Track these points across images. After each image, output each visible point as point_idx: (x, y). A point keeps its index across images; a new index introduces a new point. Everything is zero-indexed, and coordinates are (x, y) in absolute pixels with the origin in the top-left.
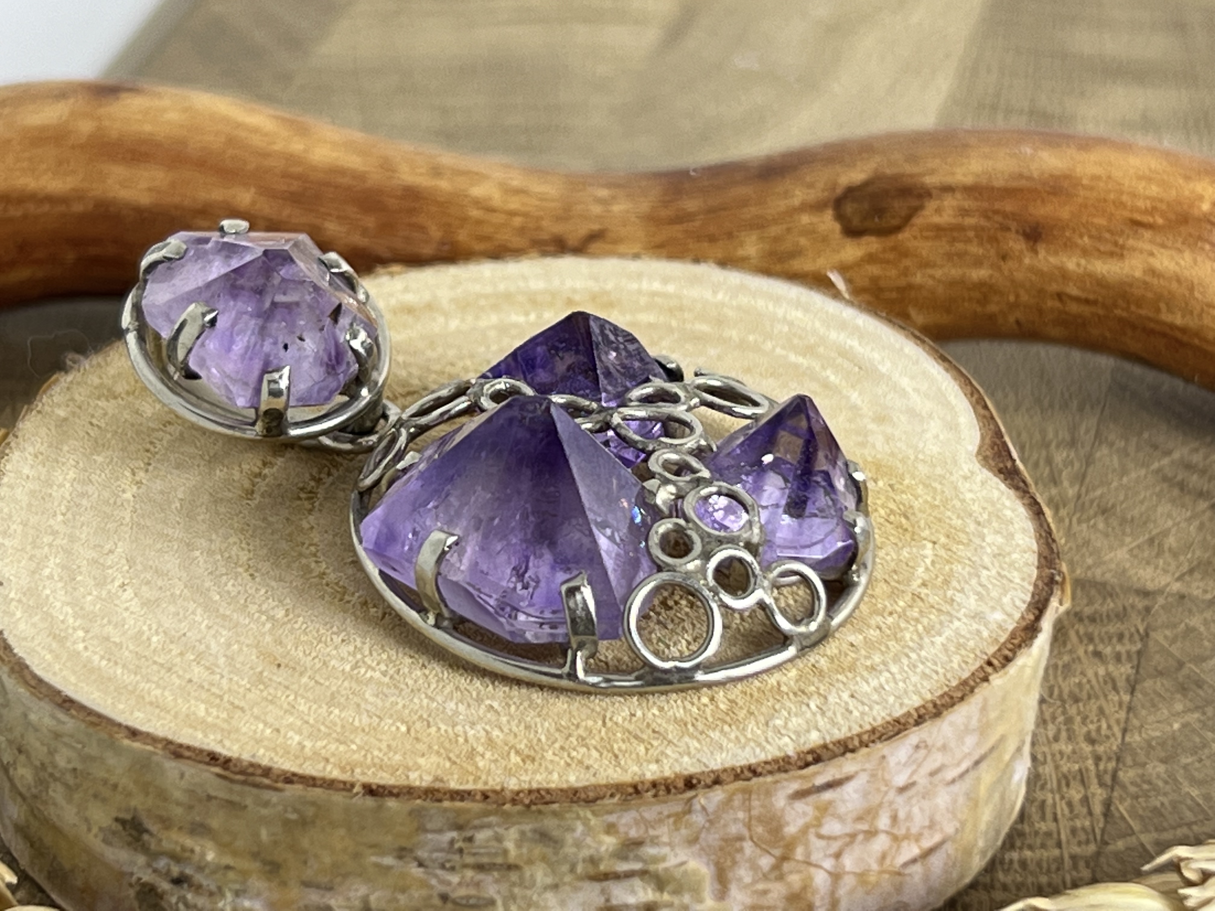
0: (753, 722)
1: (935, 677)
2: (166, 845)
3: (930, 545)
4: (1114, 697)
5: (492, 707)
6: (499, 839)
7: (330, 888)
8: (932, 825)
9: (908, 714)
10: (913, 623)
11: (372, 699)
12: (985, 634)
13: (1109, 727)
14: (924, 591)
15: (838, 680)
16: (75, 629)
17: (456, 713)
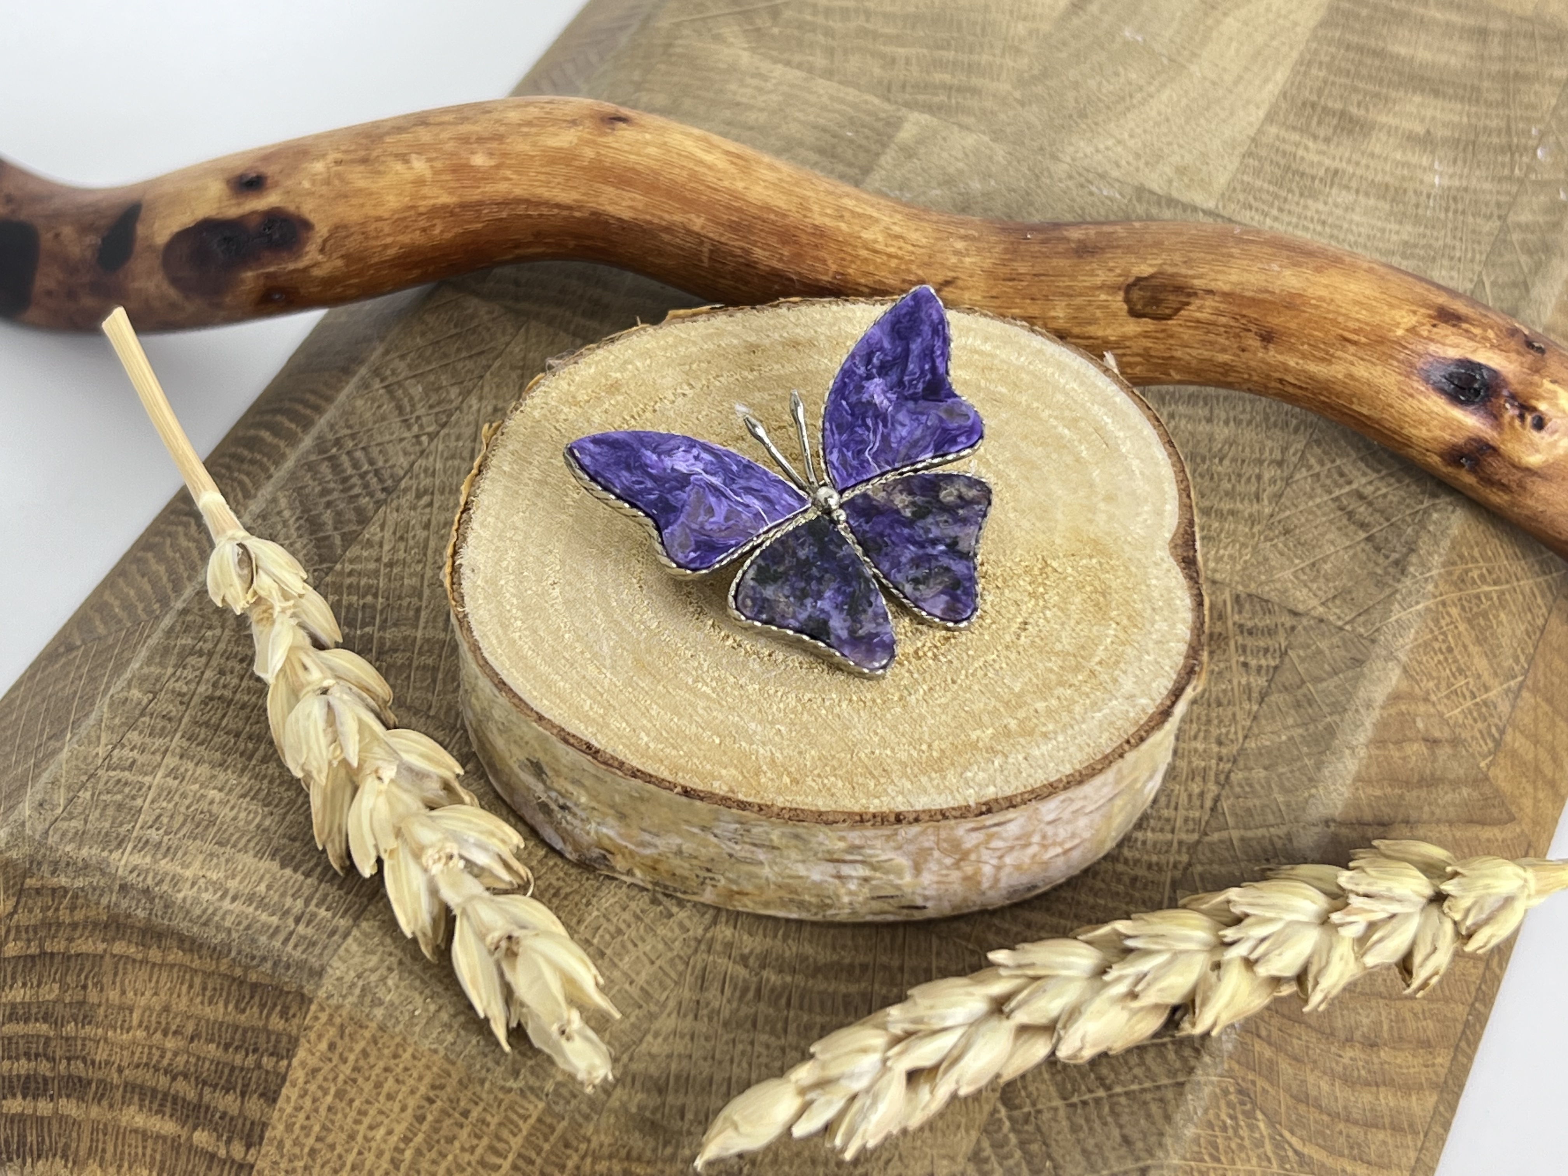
0: (952, 772)
1: (1087, 749)
2: (556, 786)
3: (1114, 625)
4: (1246, 705)
5: (780, 730)
6: (767, 833)
7: (657, 835)
8: (1073, 836)
9: (1060, 780)
10: (1084, 697)
12: (1132, 715)
13: (1236, 733)
14: (1098, 668)
15: (1019, 744)
16: (516, 619)
17: (755, 732)
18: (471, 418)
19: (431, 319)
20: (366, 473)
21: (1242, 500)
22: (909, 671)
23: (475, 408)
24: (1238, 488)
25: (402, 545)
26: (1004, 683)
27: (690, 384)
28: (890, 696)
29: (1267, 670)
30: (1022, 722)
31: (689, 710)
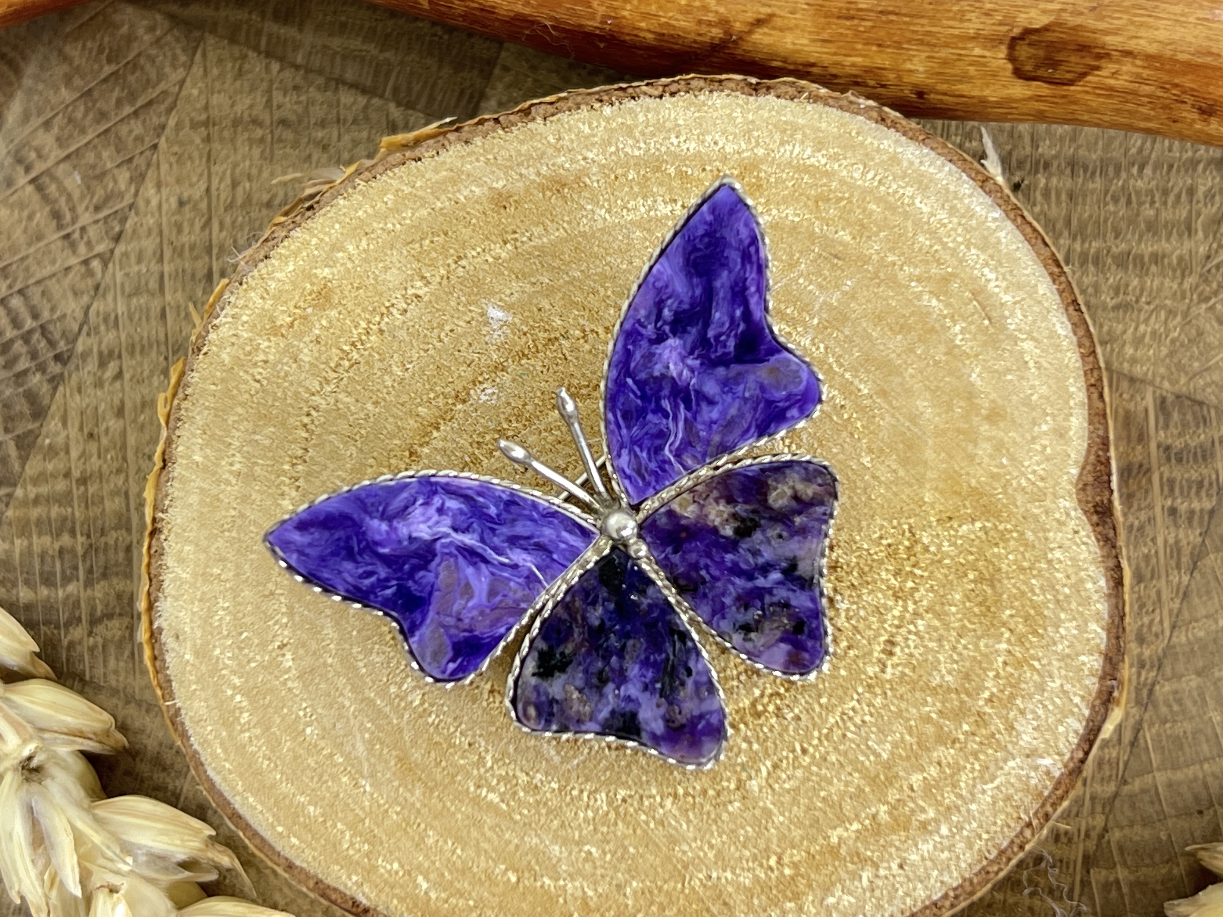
0: (810, 898)
4: (1174, 577)
5: (589, 853)
10: (971, 760)
11: (489, 834)
12: (1033, 782)
14: (988, 710)
15: (892, 845)
17: (559, 860)
18: (151, 221)
19: (74, 51)
20: (31, 332)
21: (1169, 235)
22: (746, 739)
23: (154, 202)
24: (1163, 214)
25: (93, 447)
26: (868, 747)
27: (423, 278)
28: (725, 784)
29: (1201, 518)
30: (894, 808)
31: (474, 834)
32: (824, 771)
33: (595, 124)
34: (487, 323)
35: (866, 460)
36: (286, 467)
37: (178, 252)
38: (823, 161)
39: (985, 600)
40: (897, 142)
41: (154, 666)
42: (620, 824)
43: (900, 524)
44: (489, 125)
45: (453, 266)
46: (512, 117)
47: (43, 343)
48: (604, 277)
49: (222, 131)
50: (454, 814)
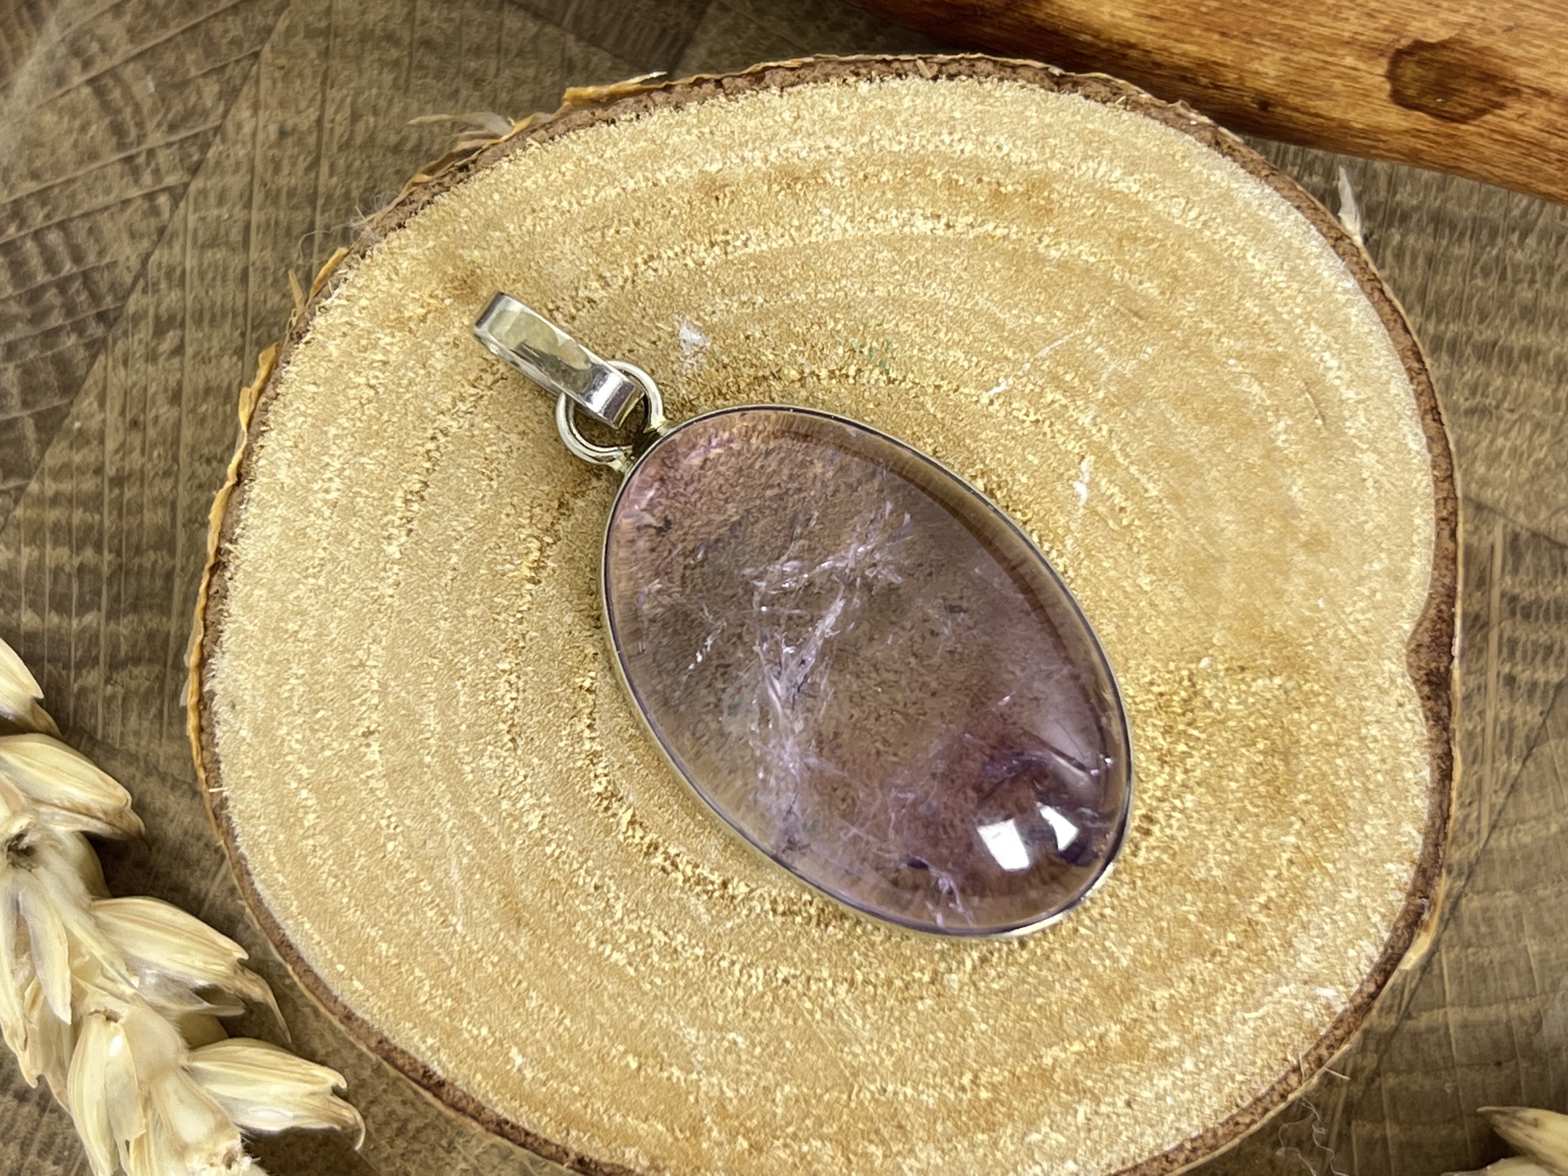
0: (1009, 1131)
4: (1502, 765)
5: (735, 1043)
11: (608, 1004)
12: (1308, 1016)
14: (1262, 918)
15: (1119, 1076)
16: (306, 810)
17: (695, 1047)
18: (242, 153)
21: (1549, 326)
23: (247, 129)
24: (1544, 299)
26: (1105, 949)
27: (601, 277)
28: (917, 975)
29: (1545, 692)
30: (1128, 1029)
31: (589, 1002)
32: (1044, 973)
33: (846, 103)
34: (677, 347)
35: (1144, 581)
36: (399, 503)
37: (273, 197)
38: (1135, 188)
39: (1275, 778)
40: (1233, 173)
41: (200, 740)
42: (777, 1009)
43: (1178, 669)
44: (709, 87)
45: (643, 267)
46: (739, 82)
47: (83, 297)
48: (834, 306)
49: (345, 45)
50: (565, 973)
